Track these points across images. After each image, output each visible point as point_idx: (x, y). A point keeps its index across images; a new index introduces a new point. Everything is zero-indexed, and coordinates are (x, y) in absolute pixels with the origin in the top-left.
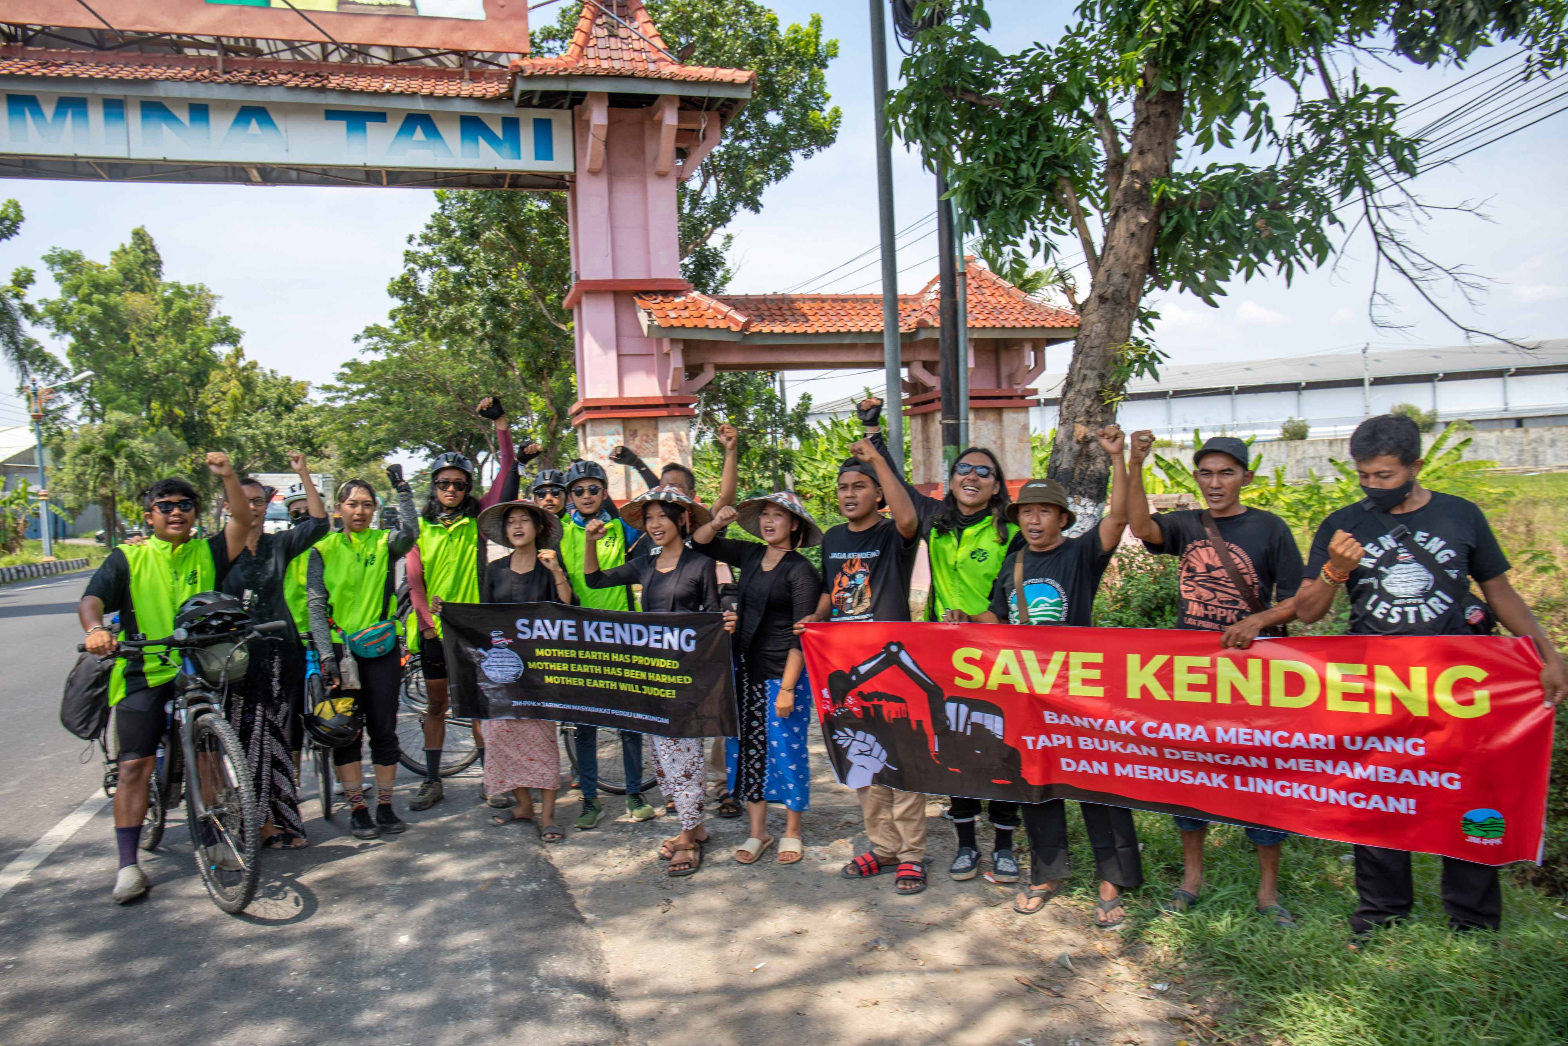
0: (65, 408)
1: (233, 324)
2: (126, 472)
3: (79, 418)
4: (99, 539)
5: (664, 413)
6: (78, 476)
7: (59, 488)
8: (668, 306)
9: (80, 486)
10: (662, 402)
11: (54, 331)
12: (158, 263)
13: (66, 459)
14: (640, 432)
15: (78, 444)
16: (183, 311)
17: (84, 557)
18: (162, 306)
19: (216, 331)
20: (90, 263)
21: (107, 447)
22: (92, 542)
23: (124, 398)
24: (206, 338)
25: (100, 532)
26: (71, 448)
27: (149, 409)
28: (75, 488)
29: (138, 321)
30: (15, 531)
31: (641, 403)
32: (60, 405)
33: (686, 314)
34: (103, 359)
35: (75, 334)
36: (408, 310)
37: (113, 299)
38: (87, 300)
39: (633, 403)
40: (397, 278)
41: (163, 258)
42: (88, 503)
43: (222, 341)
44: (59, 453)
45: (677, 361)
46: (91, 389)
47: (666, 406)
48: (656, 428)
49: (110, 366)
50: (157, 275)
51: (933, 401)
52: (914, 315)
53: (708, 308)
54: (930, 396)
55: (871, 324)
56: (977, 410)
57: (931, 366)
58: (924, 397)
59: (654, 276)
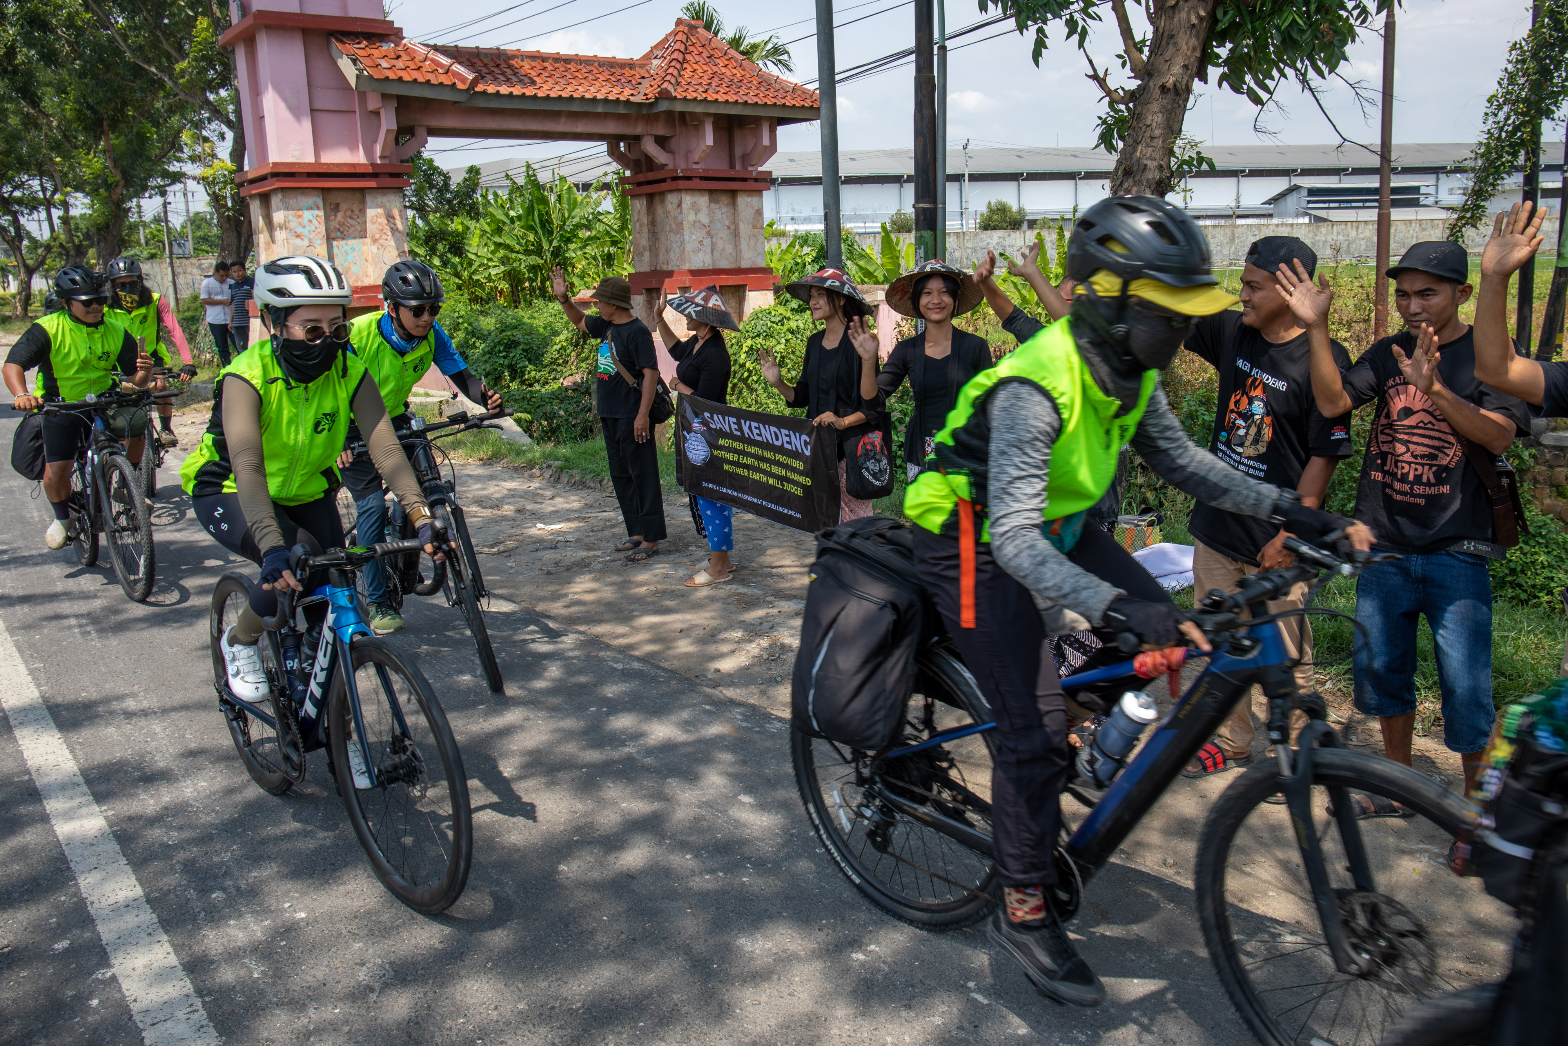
5: (373, 184)
8: (376, 53)
10: (370, 170)
14: (343, 207)
31: (345, 170)
33: (400, 64)
39: (335, 170)
45: (388, 122)
47: (374, 175)
48: (363, 202)
51: (664, 180)
52: (646, 83)
53: (425, 59)
54: (659, 175)
55: (604, 91)
56: (711, 192)
57: (662, 141)
58: (651, 176)
59: (353, 13)
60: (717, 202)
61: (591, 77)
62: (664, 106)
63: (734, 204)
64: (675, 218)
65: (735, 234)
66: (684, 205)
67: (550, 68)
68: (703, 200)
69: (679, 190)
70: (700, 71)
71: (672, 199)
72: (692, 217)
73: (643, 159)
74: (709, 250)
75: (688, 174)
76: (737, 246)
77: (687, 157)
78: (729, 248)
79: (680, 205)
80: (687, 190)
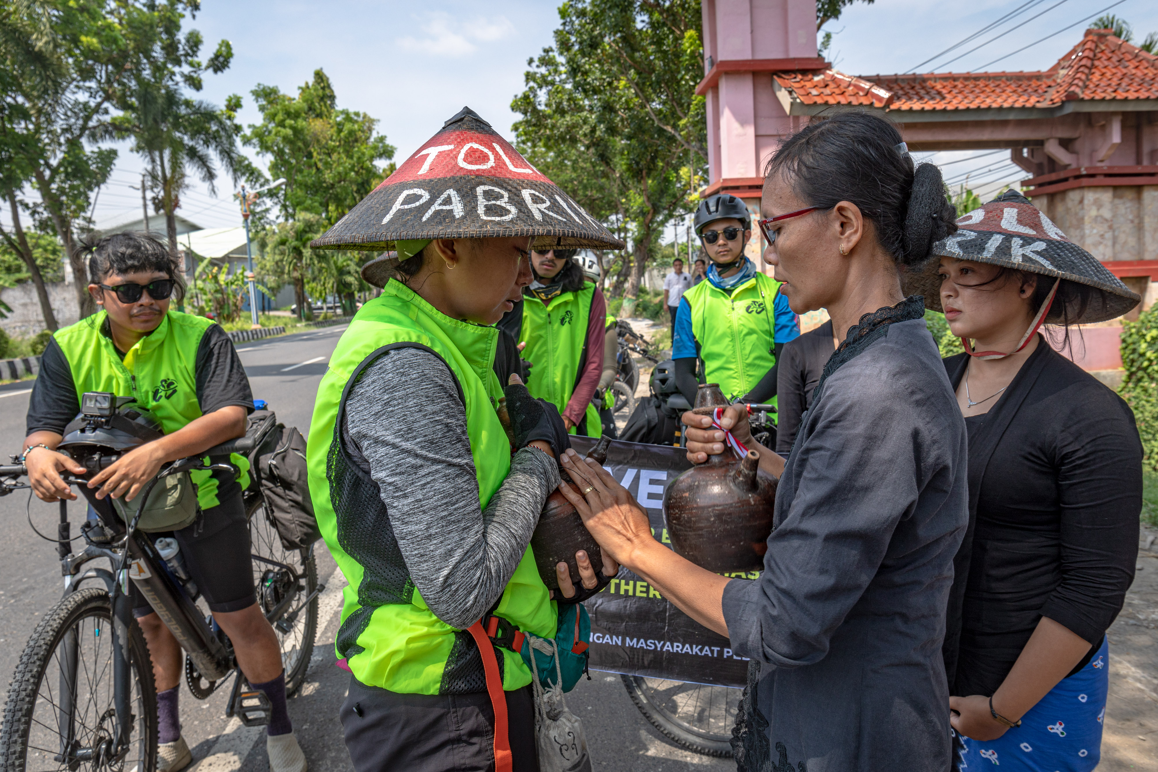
0: (267, 210)
1: (389, 142)
2: (311, 259)
3: (277, 217)
4: (293, 311)
6: (277, 263)
7: (263, 272)
8: (808, 84)
9: (279, 271)
11: (258, 149)
12: (332, 97)
13: (268, 249)
15: (276, 238)
16: (351, 133)
17: (281, 325)
18: (335, 129)
19: (375, 148)
20: (284, 96)
21: (297, 240)
22: (288, 314)
23: (309, 202)
24: (368, 153)
25: (294, 306)
26: (271, 242)
27: (327, 211)
28: (275, 272)
29: (318, 141)
30: (235, 305)
32: (263, 208)
34: (293, 172)
35: (273, 152)
36: (527, 122)
37: (301, 123)
38: (282, 124)
40: (520, 95)
41: (336, 93)
42: (284, 283)
43: (380, 156)
44: (263, 245)
46: (285, 195)
49: (299, 177)
50: (332, 106)
51: (1066, 180)
52: (1052, 91)
53: (849, 85)
54: (1062, 175)
55: (1010, 101)
56: (1115, 188)
57: (1066, 144)
58: (1054, 177)
59: (792, 55)
60: (1121, 197)
61: (998, 90)
62: (1070, 108)
63: (1139, 198)
64: (1076, 214)
65: (1140, 228)
66: (1086, 202)
67: (960, 86)
68: (1106, 196)
69: (1082, 188)
70: (1108, 75)
71: (1074, 196)
72: (1094, 212)
73: (1045, 162)
74: (1110, 243)
75: (1092, 172)
76: (1140, 240)
77: (1091, 156)
78: (1132, 241)
79: (1081, 201)
80: (1090, 187)
